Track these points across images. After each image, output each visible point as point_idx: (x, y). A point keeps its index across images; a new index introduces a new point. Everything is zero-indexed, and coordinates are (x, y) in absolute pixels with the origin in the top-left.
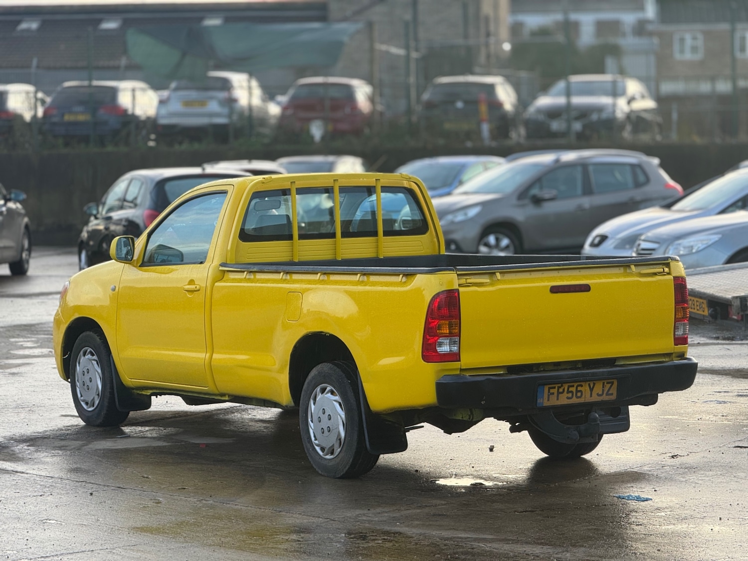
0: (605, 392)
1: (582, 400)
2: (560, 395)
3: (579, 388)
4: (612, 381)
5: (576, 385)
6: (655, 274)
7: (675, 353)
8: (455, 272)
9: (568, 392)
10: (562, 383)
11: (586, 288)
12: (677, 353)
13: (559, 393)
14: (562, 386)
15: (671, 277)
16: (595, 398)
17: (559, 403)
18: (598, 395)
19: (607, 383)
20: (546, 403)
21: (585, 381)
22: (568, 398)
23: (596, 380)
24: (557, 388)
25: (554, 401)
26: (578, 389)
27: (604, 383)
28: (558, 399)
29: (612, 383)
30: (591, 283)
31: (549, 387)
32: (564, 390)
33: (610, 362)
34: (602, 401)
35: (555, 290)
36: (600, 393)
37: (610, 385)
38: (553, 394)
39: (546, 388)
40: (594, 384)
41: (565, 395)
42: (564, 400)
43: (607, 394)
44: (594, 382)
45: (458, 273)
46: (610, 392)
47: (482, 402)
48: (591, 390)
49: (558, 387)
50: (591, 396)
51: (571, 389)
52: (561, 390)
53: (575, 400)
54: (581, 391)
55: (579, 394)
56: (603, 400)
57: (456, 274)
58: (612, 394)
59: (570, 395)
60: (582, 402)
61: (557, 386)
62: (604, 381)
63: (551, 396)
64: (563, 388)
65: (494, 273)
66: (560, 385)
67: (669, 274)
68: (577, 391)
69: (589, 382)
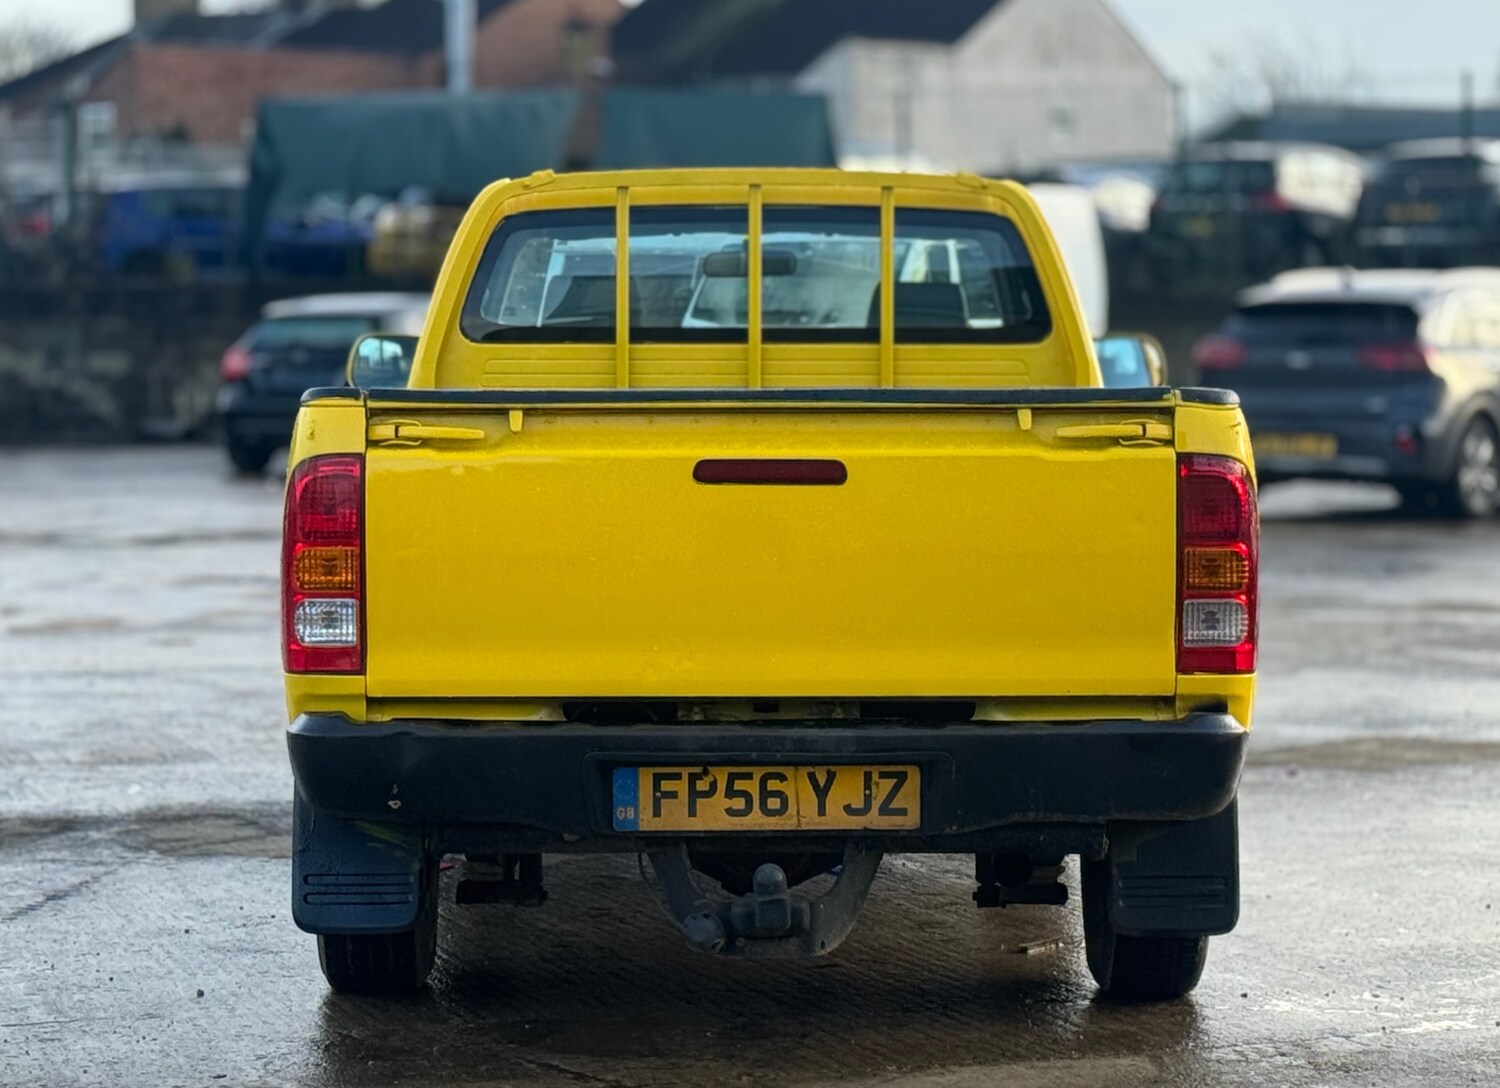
0: (876, 804)
1: (786, 823)
2: (700, 802)
3: (773, 785)
4: (901, 768)
5: (758, 773)
6: (1115, 441)
7: (1184, 697)
8: (361, 403)
9: (731, 793)
10: (706, 765)
11: (831, 473)
12: (1191, 697)
13: (694, 795)
14: (706, 773)
15: (1170, 453)
16: (836, 819)
17: (697, 824)
18: (848, 809)
19: (883, 775)
20: (648, 823)
21: (796, 764)
22: (731, 812)
23: (837, 764)
24: (685, 778)
25: (676, 818)
26: (769, 788)
27: (868, 777)
28: (692, 813)
29: (902, 778)
30: (851, 459)
31: (655, 775)
32: (714, 786)
33: (959, 709)
34: (866, 829)
35: (710, 472)
36: (858, 804)
37: (890, 783)
38: (673, 795)
39: (646, 778)
40: (831, 777)
41: (720, 800)
42: (715, 816)
43: (885, 810)
44: (833, 769)
45: (371, 404)
46: (895, 805)
47: (391, 803)
48: (822, 793)
49: (690, 775)
50: (822, 811)
51: (739, 785)
52: (702, 785)
53: (756, 821)
54: (779, 794)
55: (774, 803)
56: (870, 827)
57: (363, 409)
58: (903, 812)
59: (739, 803)
60: (788, 828)
61: (685, 772)
62: (868, 769)
63: (663, 801)
64: (709, 779)
65: (504, 412)
66: (698, 770)
67: (1170, 443)
68: (765, 794)
69: (810, 769)
